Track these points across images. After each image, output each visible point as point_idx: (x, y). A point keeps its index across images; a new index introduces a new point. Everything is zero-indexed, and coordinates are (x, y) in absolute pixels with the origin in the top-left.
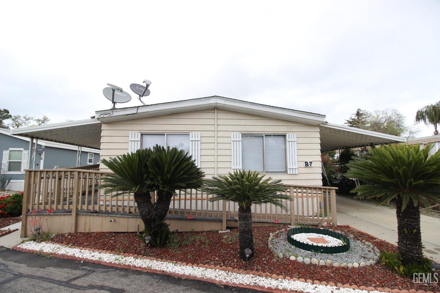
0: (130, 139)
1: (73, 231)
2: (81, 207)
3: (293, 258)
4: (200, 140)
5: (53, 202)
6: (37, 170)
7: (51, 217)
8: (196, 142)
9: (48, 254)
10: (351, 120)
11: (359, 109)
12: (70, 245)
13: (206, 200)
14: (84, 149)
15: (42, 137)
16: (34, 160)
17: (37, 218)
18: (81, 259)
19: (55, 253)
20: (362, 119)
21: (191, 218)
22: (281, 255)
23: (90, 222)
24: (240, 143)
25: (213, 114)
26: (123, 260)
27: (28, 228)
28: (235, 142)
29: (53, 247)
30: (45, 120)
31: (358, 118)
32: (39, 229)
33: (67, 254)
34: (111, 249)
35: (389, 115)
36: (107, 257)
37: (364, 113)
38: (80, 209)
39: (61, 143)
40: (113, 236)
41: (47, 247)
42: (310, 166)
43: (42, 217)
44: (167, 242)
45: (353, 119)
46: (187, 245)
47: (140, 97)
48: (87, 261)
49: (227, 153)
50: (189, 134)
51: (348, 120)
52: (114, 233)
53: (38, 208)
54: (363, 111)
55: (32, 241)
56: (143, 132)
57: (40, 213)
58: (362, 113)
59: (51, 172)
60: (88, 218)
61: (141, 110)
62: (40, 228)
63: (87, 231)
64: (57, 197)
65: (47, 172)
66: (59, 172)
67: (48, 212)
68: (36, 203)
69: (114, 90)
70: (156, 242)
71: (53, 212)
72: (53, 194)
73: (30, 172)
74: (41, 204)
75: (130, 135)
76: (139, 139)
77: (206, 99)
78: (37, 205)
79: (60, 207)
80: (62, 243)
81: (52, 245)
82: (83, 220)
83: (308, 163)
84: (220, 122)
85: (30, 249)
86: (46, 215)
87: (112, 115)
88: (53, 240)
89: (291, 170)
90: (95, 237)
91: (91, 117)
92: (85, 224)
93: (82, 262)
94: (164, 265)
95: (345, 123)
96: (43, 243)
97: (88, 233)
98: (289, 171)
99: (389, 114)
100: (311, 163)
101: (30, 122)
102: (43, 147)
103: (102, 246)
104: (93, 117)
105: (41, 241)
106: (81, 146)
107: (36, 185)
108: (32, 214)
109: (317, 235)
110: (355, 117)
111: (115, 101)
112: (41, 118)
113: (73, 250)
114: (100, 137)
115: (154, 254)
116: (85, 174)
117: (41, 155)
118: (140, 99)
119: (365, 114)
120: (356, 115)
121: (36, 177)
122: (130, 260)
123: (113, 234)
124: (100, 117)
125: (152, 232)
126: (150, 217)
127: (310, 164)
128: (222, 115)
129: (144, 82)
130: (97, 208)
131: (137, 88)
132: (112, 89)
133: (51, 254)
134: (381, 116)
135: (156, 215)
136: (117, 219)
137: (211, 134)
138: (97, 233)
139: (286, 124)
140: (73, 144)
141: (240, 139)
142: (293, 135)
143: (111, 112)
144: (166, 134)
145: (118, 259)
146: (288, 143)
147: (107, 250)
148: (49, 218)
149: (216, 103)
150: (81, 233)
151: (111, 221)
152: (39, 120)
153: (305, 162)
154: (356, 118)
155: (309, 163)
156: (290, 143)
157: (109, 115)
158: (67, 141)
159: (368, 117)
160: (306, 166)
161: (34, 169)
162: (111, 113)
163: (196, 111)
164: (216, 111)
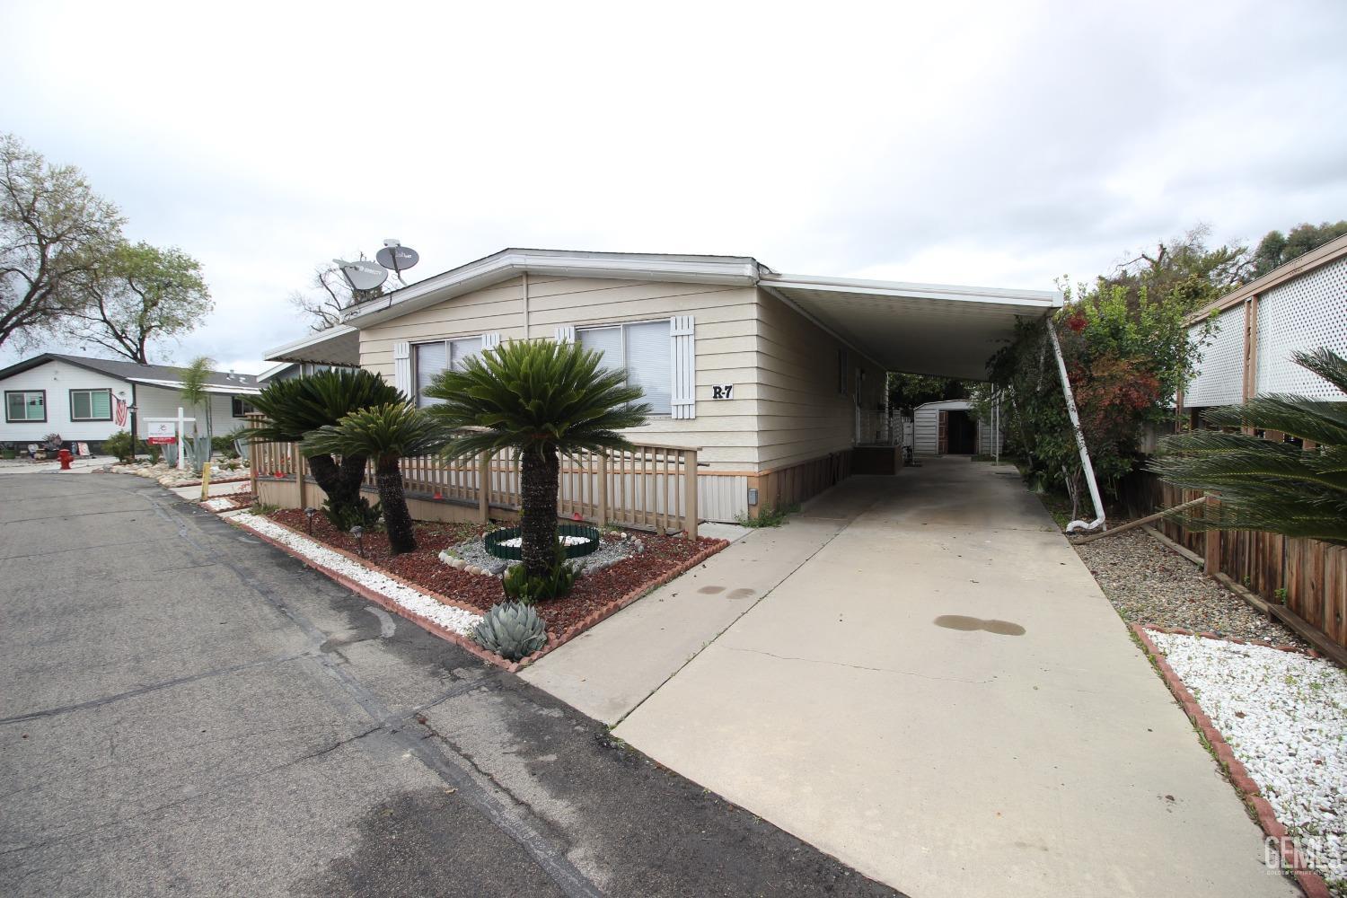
0: (396, 355)
1: (300, 506)
7: (278, 484)
21: (438, 497)
25: (522, 287)
42: (724, 397)
47: (397, 271)
50: (482, 338)
56: (416, 340)
57: (267, 478)
61: (397, 299)
67: (275, 476)
75: (396, 349)
76: (407, 354)
77: (494, 258)
82: (311, 490)
83: (720, 389)
84: (534, 305)
86: (273, 481)
87: (359, 315)
89: (680, 408)
98: (673, 409)
100: (729, 388)
105: (256, 514)
111: (358, 287)
118: (398, 276)
124: (345, 320)
127: (726, 392)
128: (537, 289)
133: (240, 525)
137: (520, 333)
139: (672, 292)
141: (572, 340)
142: (686, 318)
143: (356, 309)
144: (446, 342)
146: (673, 340)
149: (514, 264)
153: (715, 388)
155: (723, 391)
156: (679, 339)
157: (357, 314)
160: (715, 397)
162: (358, 311)
163: (492, 285)
164: (524, 281)
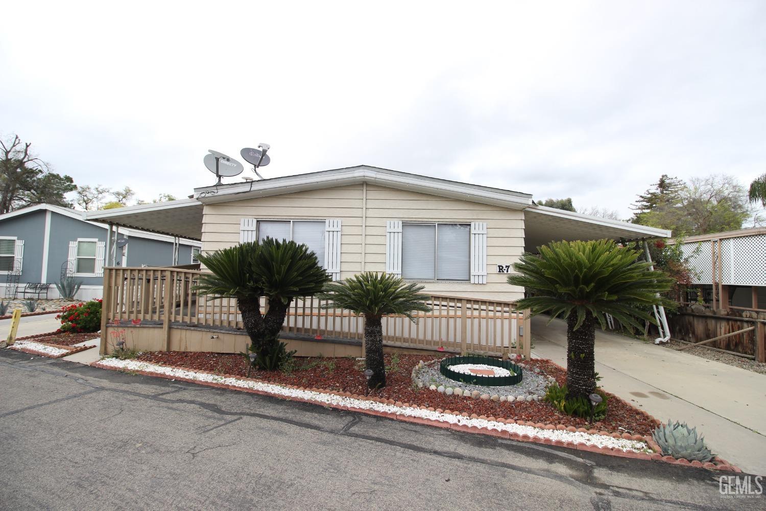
0: (242, 227)
1: (165, 349)
2: (175, 318)
3: (433, 387)
4: (340, 230)
5: (139, 312)
6: (118, 267)
7: (137, 329)
8: (335, 233)
9: (134, 371)
10: (649, 196)
11: (664, 174)
12: (160, 364)
13: (347, 318)
14: (184, 241)
15: (125, 223)
16: (115, 256)
17: (120, 330)
18: (172, 377)
19: (141, 371)
20: (669, 193)
21: (320, 338)
22: (421, 385)
23: (186, 338)
24: (400, 235)
25: (362, 191)
26: (222, 381)
27: (109, 340)
28: (392, 234)
29: (140, 365)
30: (127, 193)
31: (662, 192)
32: (122, 343)
33: (156, 372)
34: (211, 369)
35: (716, 188)
36: (203, 377)
37: (673, 183)
38: (173, 321)
39: (150, 231)
40: (214, 357)
41: (132, 365)
42: (505, 272)
43: (126, 329)
44: (279, 364)
45: (651, 194)
46: (306, 370)
47: (255, 167)
48: (179, 379)
49: (380, 249)
50: (325, 222)
51: (643, 195)
52: (217, 353)
53: (121, 317)
54: (672, 179)
55: (114, 358)
56: (260, 218)
57: (124, 324)
58: (669, 183)
59: (137, 271)
60: (184, 332)
61: (256, 187)
62: (124, 342)
63: (183, 350)
64: (144, 306)
65: (132, 270)
66: (147, 271)
67: (133, 323)
68: (118, 311)
69: (217, 160)
70: (265, 364)
71: (139, 323)
72: (140, 303)
73: (111, 270)
74: (125, 313)
75: (242, 223)
76: (254, 228)
77: (349, 170)
78: (119, 313)
79: (148, 317)
80: (151, 361)
81: (139, 362)
82: (177, 335)
83: (502, 267)
84: (371, 204)
85: (112, 366)
86: (131, 327)
87: (216, 194)
88: (139, 358)
89: (477, 277)
90: (191, 357)
91: (189, 197)
92: (180, 341)
93: (174, 380)
94: (270, 387)
95: (636, 201)
96: (128, 361)
97: (184, 352)
98: (472, 278)
99: (717, 186)
100: (508, 267)
101: (105, 197)
102: (125, 237)
103: (200, 366)
104: (192, 197)
105: (125, 359)
106: (179, 237)
107: (118, 287)
108: (113, 325)
109: (489, 367)
110: (657, 189)
111: (220, 174)
112: (123, 191)
113: (164, 368)
114: (201, 225)
115: (261, 377)
116: (180, 275)
117: (123, 250)
118: (255, 171)
119: (675, 185)
120: (658, 186)
121: (118, 277)
122: (230, 381)
123: (216, 355)
124: (200, 197)
125: (260, 350)
126: (258, 330)
127: (506, 269)
128: (373, 194)
129: (259, 147)
130: (195, 320)
131: (251, 154)
132: (216, 158)
133: (137, 371)
134: (702, 189)
135: (266, 328)
136: (221, 336)
137: (358, 221)
138: (195, 353)
139: (471, 207)
140: (167, 234)
141: (400, 230)
142: (481, 224)
143: (214, 189)
144: (291, 222)
145: (216, 380)
146: (472, 236)
147: (205, 370)
148: (135, 331)
149: (364, 176)
150: (174, 352)
151: (213, 338)
152: (118, 194)
153: (499, 266)
154: (658, 191)
155: (504, 268)
156: (477, 236)
157: (213, 193)
158: (159, 229)
159: (681, 190)
160: (500, 272)
161: (114, 266)
162: (216, 191)
163: (336, 187)
164: (365, 187)
